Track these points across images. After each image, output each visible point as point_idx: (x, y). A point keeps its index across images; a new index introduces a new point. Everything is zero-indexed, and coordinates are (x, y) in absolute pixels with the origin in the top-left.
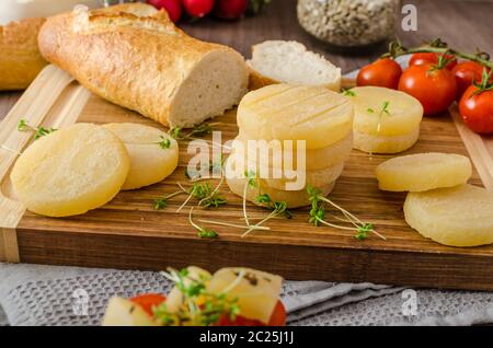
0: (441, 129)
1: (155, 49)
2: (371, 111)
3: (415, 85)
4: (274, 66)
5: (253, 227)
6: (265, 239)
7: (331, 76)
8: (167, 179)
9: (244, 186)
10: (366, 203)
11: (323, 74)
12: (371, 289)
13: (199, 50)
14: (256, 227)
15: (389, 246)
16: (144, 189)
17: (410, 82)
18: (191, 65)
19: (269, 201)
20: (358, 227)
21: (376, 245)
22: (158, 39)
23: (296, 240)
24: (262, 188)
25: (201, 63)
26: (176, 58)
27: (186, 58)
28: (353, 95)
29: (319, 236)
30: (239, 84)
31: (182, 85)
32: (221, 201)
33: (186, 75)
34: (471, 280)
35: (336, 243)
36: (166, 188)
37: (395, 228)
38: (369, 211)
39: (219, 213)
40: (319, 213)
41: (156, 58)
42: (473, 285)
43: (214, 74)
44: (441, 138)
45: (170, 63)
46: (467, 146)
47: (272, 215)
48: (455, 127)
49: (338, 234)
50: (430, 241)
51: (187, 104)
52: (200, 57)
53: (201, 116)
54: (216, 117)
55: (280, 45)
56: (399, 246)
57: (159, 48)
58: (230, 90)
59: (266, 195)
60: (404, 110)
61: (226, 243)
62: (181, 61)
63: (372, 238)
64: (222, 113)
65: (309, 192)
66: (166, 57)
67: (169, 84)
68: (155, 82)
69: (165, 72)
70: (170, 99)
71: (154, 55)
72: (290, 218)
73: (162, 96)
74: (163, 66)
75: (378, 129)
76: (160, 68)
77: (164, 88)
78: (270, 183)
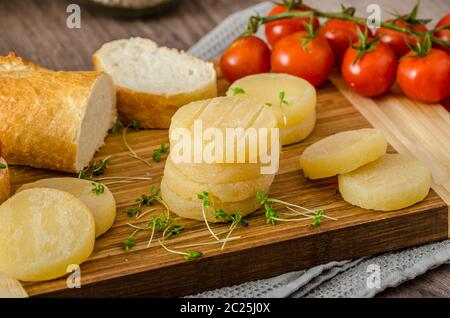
2: (269, 104)
3: (291, 61)
4: (136, 76)
5: (225, 240)
7: (205, 74)
8: (115, 222)
10: (303, 195)
12: (336, 266)
13: (82, 84)
14: (228, 239)
15: (342, 225)
17: (284, 59)
18: (84, 102)
19: (225, 215)
20: (309, 216)
21: (332, 227)
23: (266, 241)
24: (216, 205)
26: (64, 99)
27: (75, 96)
28: (241, 91)
29: (282, 232)
31: (83, 124)
32: (179, 228)
33: (83, 114)
34: (415, 236)
36: (120, 231)
37: (339, 209)
38: (309, 201)
40: (272, 213)
41: (41, 103)
42: (417, 240)
44: (335, 112)
45: (59, 106)
46: (364, 114)
47: (232, 227)
48: (343, 96)
49: (296, 226)
50: (373, 212)
52: (89, 91)
54: (100, 149)
56: (351, 223)
59: (221, 211)
60: (300, 95)
61: (210, 259)
62: (70, 100)
63: (326, 222)
64: (103, 142)
65: (259, 197)
66: (52, 100)
67: (68, 128)
68: (51, 129)
69: (58, 116)
70: (76, 143)
71: (37, 102)
72: (247, 225)
73: (64, 142)
74: (54, 112)
75: (285, 122)
76: (51, 113)
77: (64, 133)
78: (223, 198)
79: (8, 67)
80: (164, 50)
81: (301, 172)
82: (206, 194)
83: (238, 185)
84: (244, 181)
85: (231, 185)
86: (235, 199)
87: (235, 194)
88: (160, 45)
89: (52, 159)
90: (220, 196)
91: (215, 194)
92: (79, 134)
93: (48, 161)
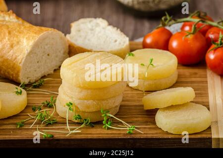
0: (196, 74)
1: (7, 34)
2: (143, 65)
4: (85, 38)
5: (72, 132)
6: (78, 137)
7: (122, 43)
8: (21, 112)
9: (66, 111)
10: (137, 117)
11: (117, 42)
13: (35, 33)
14: (74, 131)
15: (144, 136)
16: (9, 118)
17: (174, 44)
18: (31, 43)
19: (81, 118)
21: (138, 136)
22: (8, 27)
23: (95, 136)
24: (77, 111)
25: (38, 41)
26: (22, 39)
27: (28, 39)
28: (133, 55)
29: (107, 134)
30: (62, 52)
31: (27, 56)
33: (29, 50)
35: (116, 137)
36: (22, 117)
38: (137, 121)
39: (54, 127)
40: (109, 123)
41: (9, 39)
43: (46, 47)
44: (193, 79)
45: (18, 43)
47: (82, 126)
50: (167, 133)
51: (30, 67)
52: (37, 37)
53: (39, 75)
54: (49, 75)
55: (90, 22)
56: (150, 136)
57: (9, 33)
58: (57, 56)
59: (79, 115)
61: (58, 140)
62: (25, 41)
63: (137, 133)
64: (52, 72)
65: (102, 112)
66: (15, 39)
67: (19, 56)
68: (10, 54)
69: (15, 48)
70: (21, 65)
71: (7, 38)
72: (93, 127)
73: (14, 64)
74: (14, 45)
75: (146, 76)
76: (12, 46)
77: (16, 58)
78: (81, 108)
79: (7, 18)
80: (110, 28)
81: (143, 106)
82: (71, 104)
83: (90, 102)
84: (94, 100)
85: (86, 101)
86: (87, 110)
87: (88, 107)
88: (110, 24)
89: (8, 72)
90: (79, 106)
91: (76, 105)
92: (23, 60)
93: (6, 73)
